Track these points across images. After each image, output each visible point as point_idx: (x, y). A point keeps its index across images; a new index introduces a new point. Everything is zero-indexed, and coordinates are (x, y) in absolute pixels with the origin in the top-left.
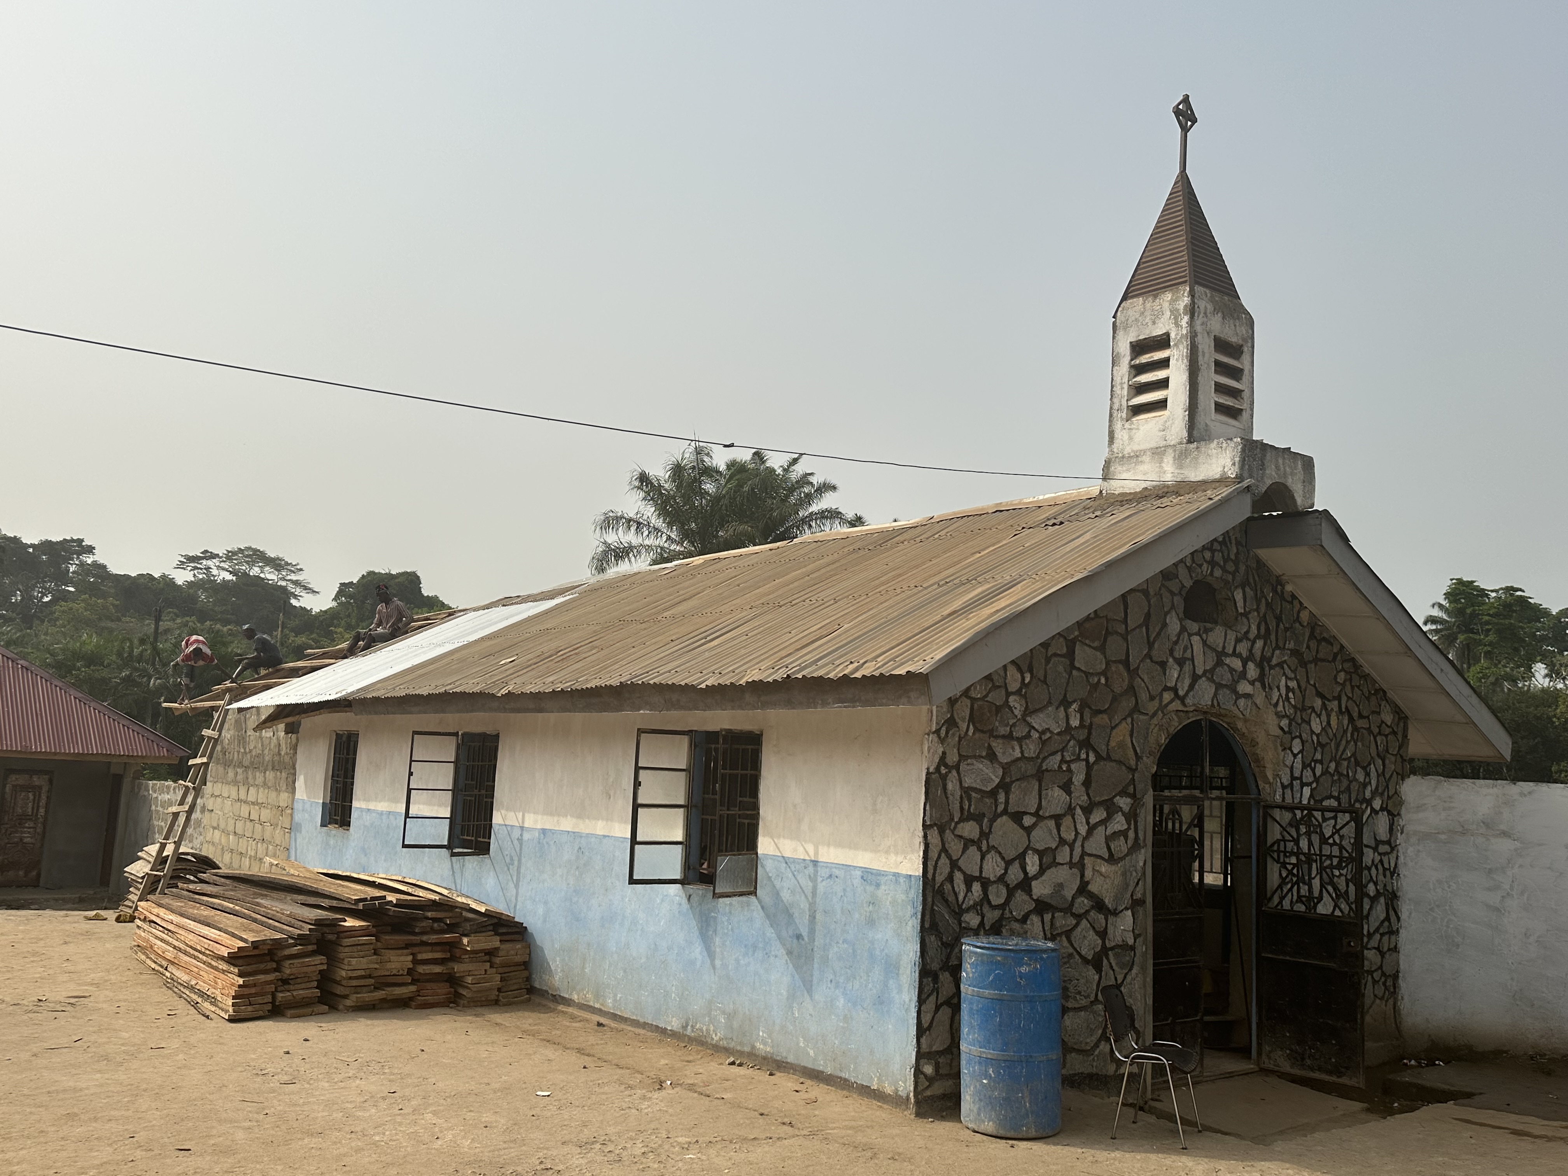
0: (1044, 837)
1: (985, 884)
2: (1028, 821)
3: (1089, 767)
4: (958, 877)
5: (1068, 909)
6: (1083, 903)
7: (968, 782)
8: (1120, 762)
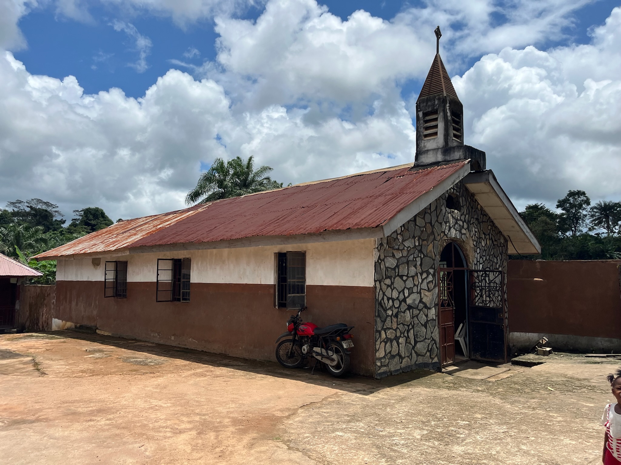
0: (409, 284)
1: (393, 300)
2: (405, 278)
3: (422, 259)
4: (385, 298)
5: (417, 308)
6: (421, 306)
7: (387, 265)
8: (430, 257)
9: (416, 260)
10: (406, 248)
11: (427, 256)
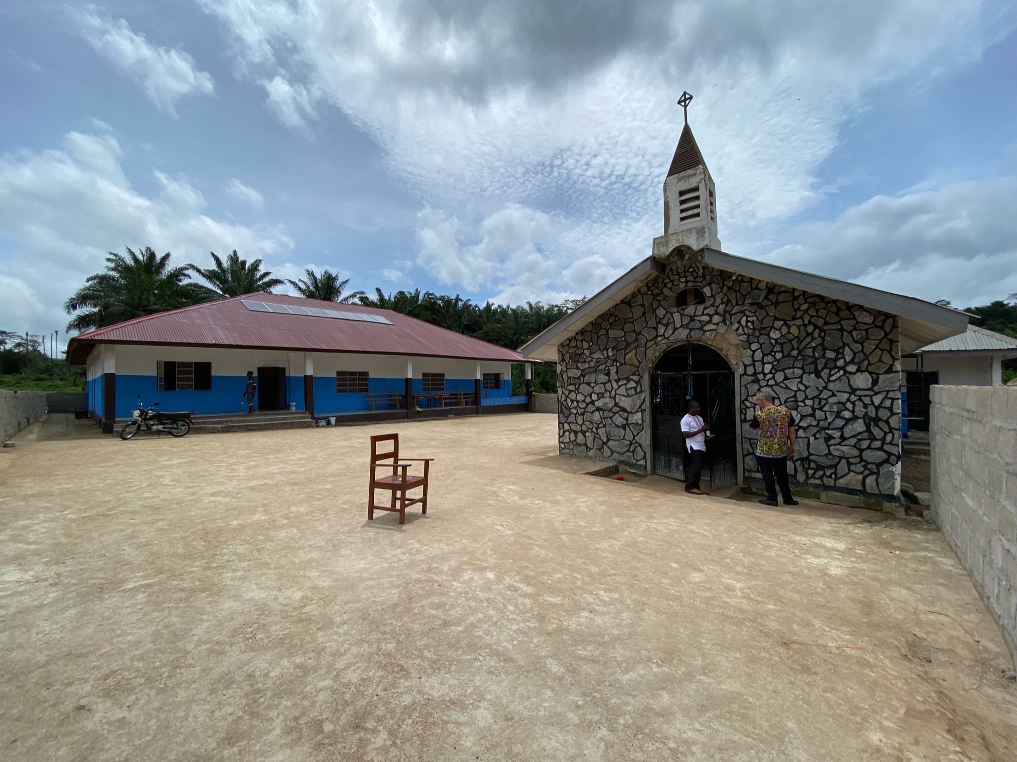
0: (597, 389)
1: (578, 402)
2: (592, 385)
3: (617, 368)
4: (569, 400)
5: (610, 410)
6: (616, 409)
7: (569, 375)
8: (631, 365)
9: (609, 369)
10: (594, 360)
11: (625, 364)
